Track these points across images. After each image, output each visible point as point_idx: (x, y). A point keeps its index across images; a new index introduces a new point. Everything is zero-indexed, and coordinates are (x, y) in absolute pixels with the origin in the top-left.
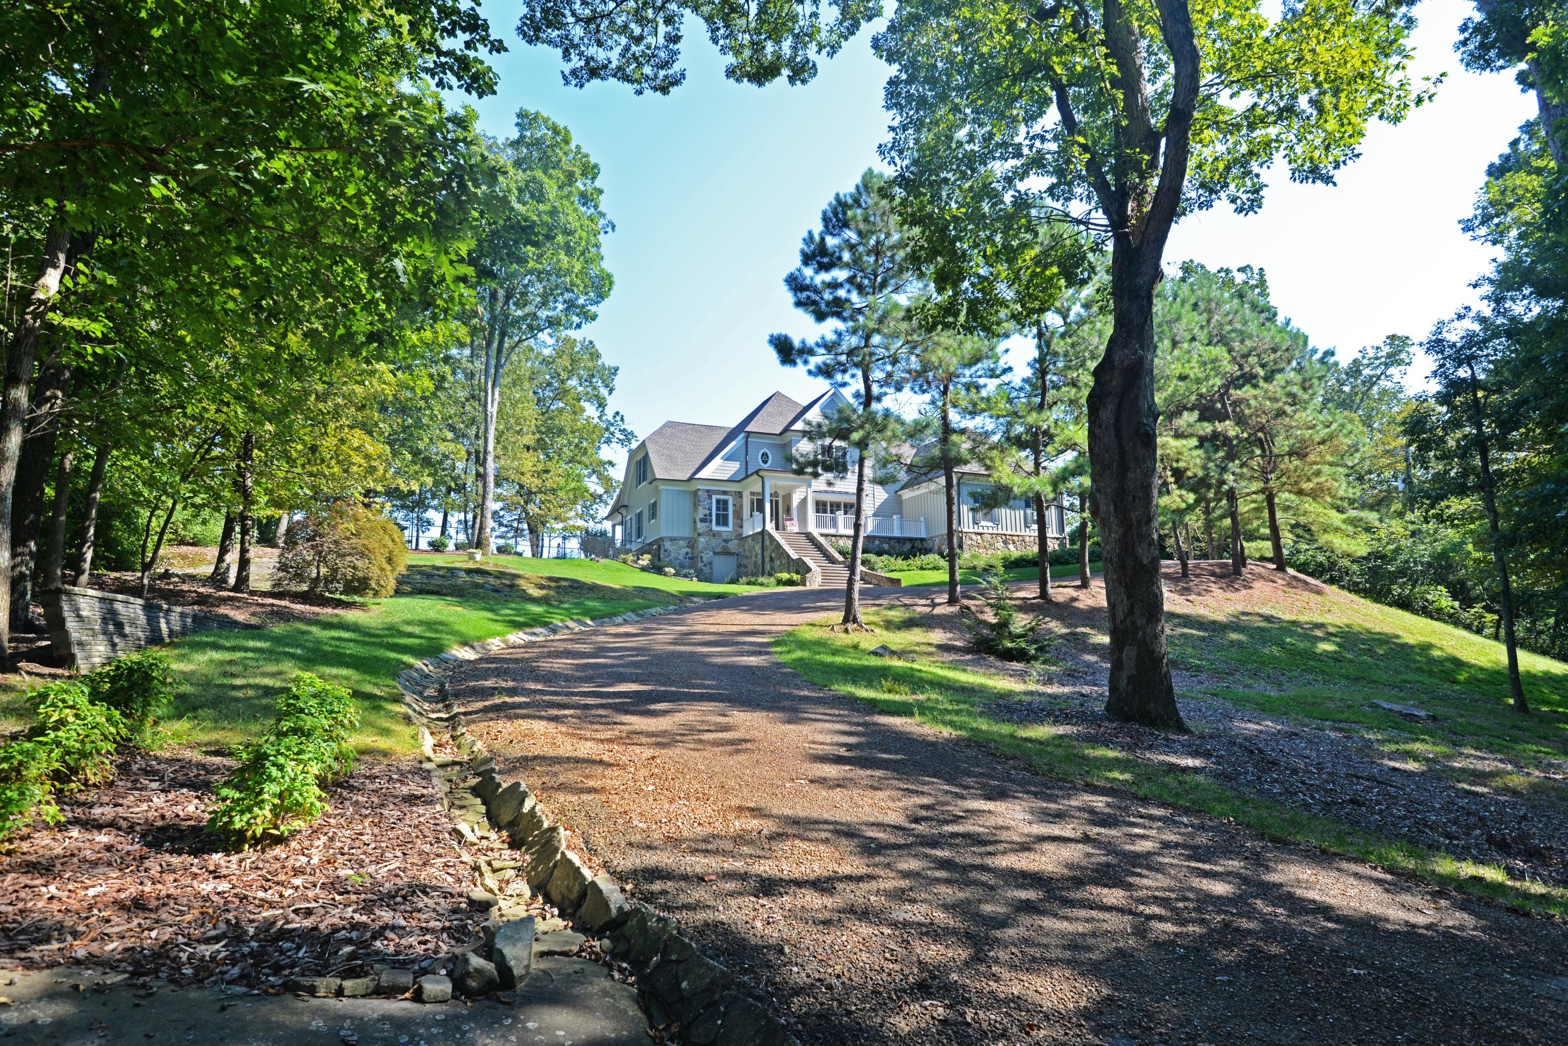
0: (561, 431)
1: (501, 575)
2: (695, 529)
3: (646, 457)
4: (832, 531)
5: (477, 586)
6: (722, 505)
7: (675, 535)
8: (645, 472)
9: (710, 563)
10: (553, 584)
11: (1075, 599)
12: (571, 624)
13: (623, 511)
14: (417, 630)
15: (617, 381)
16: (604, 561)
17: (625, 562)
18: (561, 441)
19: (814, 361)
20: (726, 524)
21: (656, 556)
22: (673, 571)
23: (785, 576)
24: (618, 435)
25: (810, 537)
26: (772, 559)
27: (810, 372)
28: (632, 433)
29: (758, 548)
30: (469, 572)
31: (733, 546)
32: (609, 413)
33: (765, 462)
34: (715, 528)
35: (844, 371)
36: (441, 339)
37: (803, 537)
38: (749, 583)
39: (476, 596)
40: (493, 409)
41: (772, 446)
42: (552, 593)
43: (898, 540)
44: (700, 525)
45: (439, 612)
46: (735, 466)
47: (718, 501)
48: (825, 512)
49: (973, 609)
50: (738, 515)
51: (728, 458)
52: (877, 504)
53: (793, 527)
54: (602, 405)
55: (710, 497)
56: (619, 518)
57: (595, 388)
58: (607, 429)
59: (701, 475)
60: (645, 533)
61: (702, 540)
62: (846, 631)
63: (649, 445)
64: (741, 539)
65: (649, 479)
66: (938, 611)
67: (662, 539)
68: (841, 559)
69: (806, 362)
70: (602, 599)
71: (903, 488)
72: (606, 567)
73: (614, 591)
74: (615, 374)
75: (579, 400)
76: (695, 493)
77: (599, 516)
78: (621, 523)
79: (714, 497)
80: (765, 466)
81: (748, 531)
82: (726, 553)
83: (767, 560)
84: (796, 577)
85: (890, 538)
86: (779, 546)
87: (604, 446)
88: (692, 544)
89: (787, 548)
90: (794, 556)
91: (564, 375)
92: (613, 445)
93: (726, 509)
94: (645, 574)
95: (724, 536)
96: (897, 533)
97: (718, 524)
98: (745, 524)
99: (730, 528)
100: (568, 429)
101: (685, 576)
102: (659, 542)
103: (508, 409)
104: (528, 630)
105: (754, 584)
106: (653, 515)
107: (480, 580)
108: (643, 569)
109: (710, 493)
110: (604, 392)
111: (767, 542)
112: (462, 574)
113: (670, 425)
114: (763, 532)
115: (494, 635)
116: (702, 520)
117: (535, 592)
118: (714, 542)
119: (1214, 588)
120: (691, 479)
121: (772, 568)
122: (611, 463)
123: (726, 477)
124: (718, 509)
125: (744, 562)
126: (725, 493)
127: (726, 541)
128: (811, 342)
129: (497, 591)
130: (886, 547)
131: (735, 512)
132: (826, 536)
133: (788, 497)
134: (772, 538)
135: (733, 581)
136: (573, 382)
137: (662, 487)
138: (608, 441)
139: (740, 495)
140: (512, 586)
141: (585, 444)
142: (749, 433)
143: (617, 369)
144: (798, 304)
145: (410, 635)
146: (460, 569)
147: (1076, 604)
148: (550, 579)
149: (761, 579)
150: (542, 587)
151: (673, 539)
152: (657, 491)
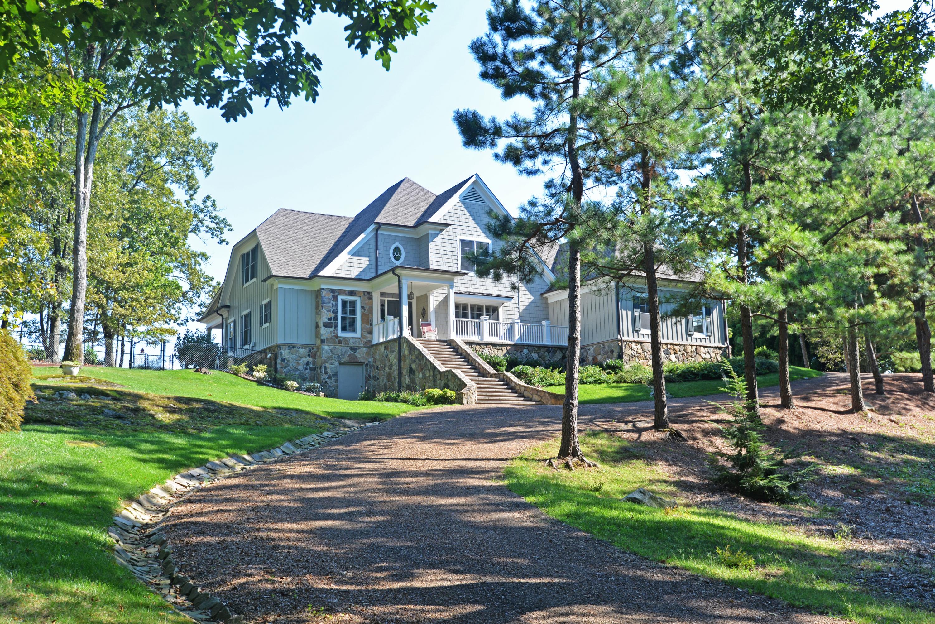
0: (148, 217)
1: (120, 396)
2: (318, 335)
3: (256, 251)
4: (475, 338)
5: (93, 410)
6: (349, 307)
7: (294, 342)
8: (254, 268)
9: (335, 375)
10: (184, 406)
11: (781, 421)
12: (230, 462)
13: (224, 312)
14: (63, 481)
15: (215, 160)
16: (213, 373)
17: (236, 374)
18: (148, 228)
19: (502, 144)
20: (353, 329)
21: (273, 368)
22: (295, 385)
23: (437, 392)
24: (208, 222)
25: (453, 346)
26: (411, 371)
27: (497, 156)
28: (224, 221)
29: (393, 358)
30: (80, 392)
31: (361, 354)
32: (199, 198)
33: (397, 258)
34: (341, 334)
35: (533, 157)
36: (73, 98)
37: (444, 346)
38: (388, 400)
39: (96, 424)
40: (86, 190)
41: (406, 241)
42: (185, 418)
43: (548, 348)
44: (323, 330)
45: (72, 451)
46: (363, 263)
47: (344, 303)
48: (465, 316)
49: (684, 434)
50: (367, 319)
51: (356, 253)
52: (522, 308)
53: (431, 333)
54: (192, 188)
55: (335, 298)
56: (219, 320)
57: (189, 167)
58: (196, 216)
59: (327, 272)
60: (254, 337)
61: (326, 347)
62: (567, 466)
63: (261, 236)
64: (370, 345)
65: (261, 274)
66: (646, 437)
67: (279, 347)
68: (493, 371)
69: (493, 145)
70: (246, 424)
71: (550, 290)
72: (217, 380)
73: (257, 414)
74: (213, 152)
75: (166, 180)
76: (318, 293)
77: (182, 317)
78: (221, 326)
79: (340, 298)
80: (398, 263)
81: (378, 338)
82: (354, 363)
83: (405, 371)
84: (450, 393)
85: (540, 347)
86: (421, 355)
87: (191, 235)
88: (313, 352)
89: (431, 358)
90: (442, 368)
91: (153, 151)
92: (202, 234)
93: (353, 312)
94: (264, 389)
95: (351, 343)
96: (546, 342)
97: (344, 329)
98: (375, 330)
99: (358, 335)
100: (156, 215)
101: (309, 390)
102: (275, 350)
103: (100, 190)
104: (184, 472)
105: (395, 400)
106: (267, 318)
107: (96, 403)
108: (260, 382)
109: (335, 293)
110: (199, 173)
111: (406, 351)
112: (73, 395)
113: (282, 212)
114: (400, 339)
115: (154, 482)
116: (326, 325)
117: (165, 418)
118: (340, 350)
119: (911, 405)
120: (313, 276)
121: (412, 381)
122: (204, 256)
123: (353, 274)
124: (344, 312)
125: (375, 373)
126: (352, 293)
127: (353, 349)
128: (501, 121)
129: (119, 417)
130: (535, 356)
131: (363, 315)
132: (469, 344)
133: (424, 299)
134: (411, 347)
135: (369, 397)
136: (162, 160)
137: (279, 285)
138: (196, 230)
139: (369, 295)
140: (137, 410)
141: (175, 234)
142: (380, 225)
143: (215, 146)
144: (484, 75)
145: (58, 489)
146: (68, 390)
147: (784, 427)
148: (179, 399)
149: (403, 395)
150: (172, 411)
151: (292, 347)
152: (273, 291)
